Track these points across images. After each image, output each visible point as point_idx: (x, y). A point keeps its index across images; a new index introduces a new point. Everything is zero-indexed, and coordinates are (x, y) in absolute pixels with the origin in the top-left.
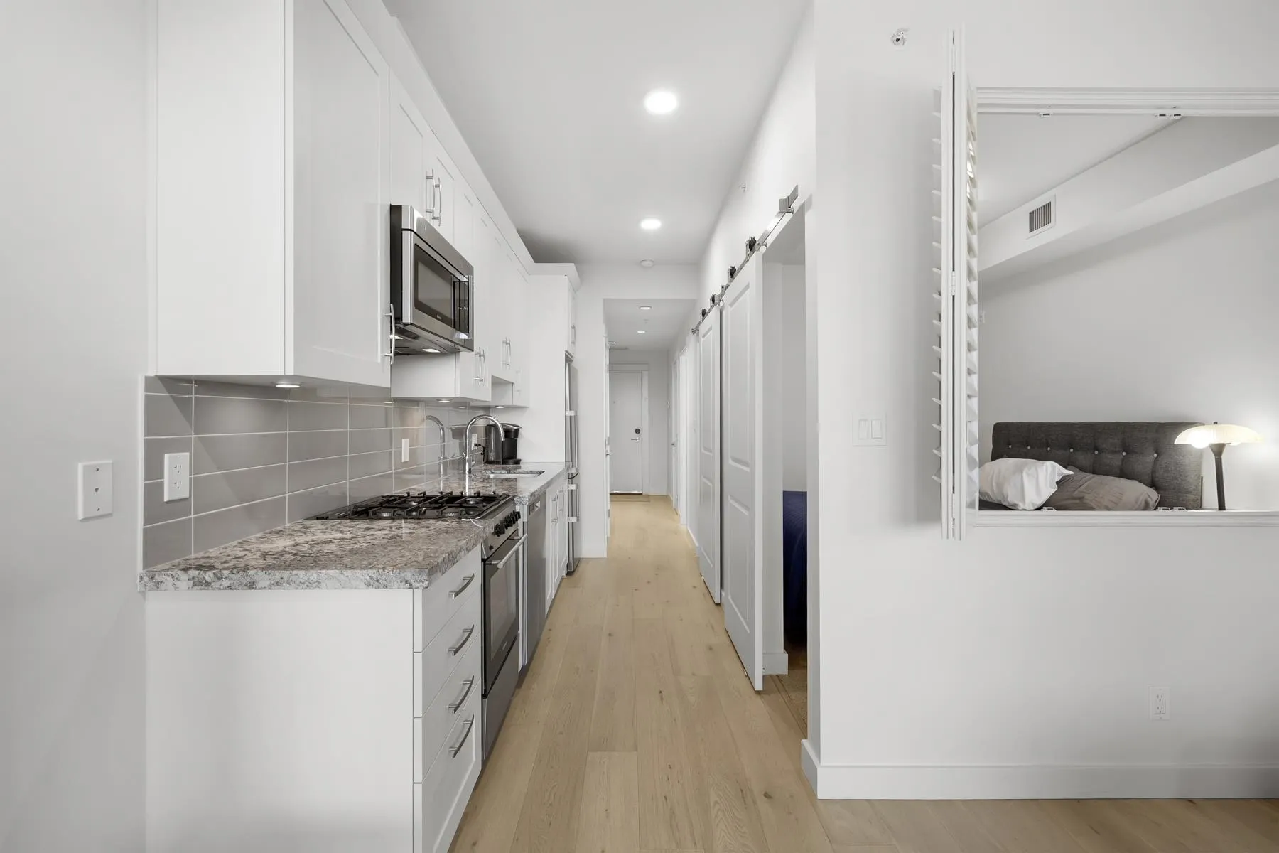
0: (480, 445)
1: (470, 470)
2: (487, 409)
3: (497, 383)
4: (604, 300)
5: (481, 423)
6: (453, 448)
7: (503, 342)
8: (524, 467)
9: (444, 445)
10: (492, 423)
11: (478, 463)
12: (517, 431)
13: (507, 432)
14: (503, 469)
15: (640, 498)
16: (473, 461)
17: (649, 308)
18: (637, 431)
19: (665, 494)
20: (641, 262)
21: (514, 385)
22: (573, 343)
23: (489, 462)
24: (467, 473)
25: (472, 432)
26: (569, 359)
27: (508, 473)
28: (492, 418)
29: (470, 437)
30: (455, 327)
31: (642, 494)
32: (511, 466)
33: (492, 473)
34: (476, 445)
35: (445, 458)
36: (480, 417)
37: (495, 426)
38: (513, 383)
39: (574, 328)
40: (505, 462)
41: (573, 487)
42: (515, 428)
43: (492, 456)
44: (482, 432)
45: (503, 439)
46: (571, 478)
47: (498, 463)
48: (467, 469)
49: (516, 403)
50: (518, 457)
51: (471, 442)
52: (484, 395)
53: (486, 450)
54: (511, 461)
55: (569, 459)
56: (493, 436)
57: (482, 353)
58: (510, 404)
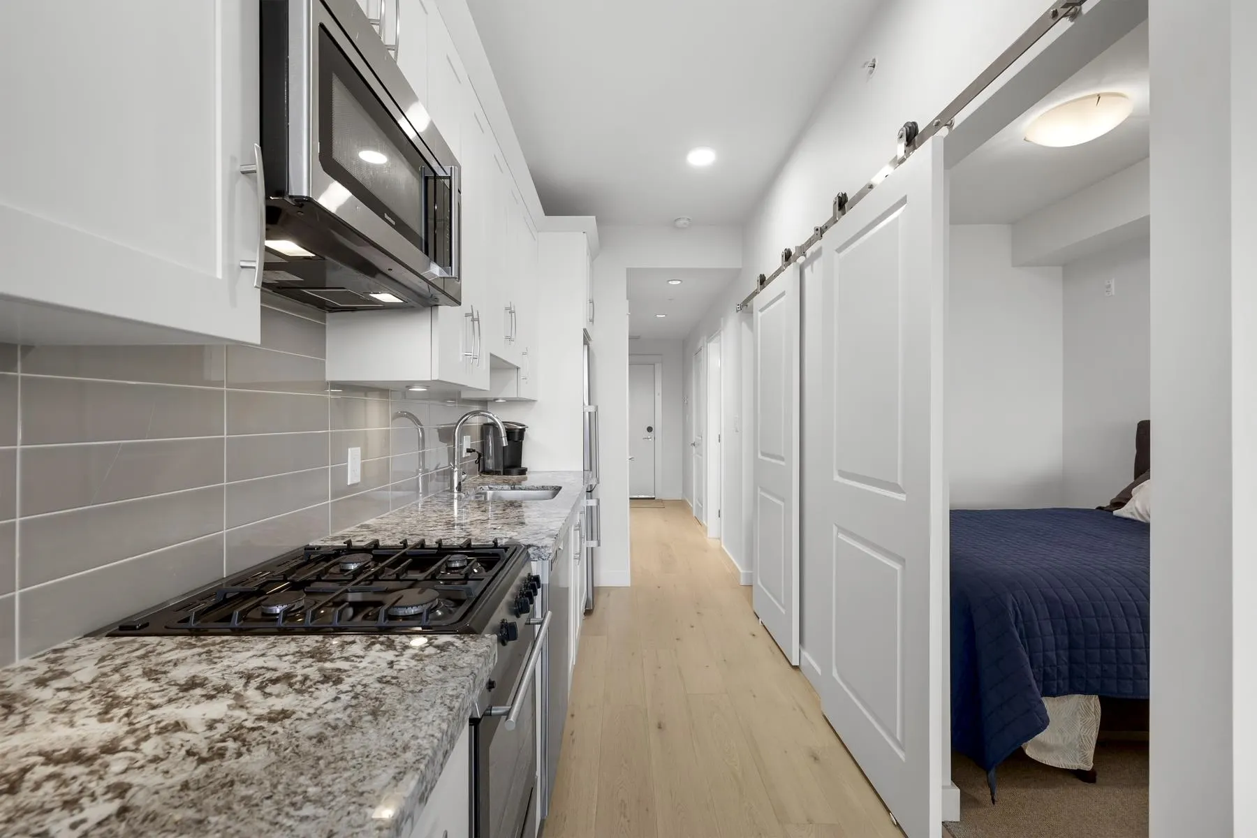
0: (474, 451)
1: (459, 484)
2: (484, 402)
3: (499, 366)
4: (628, 269)
5: (476, 421)
6: (437, 454)
7: (506, 309)
8: (532, 479)
9: (423, 453)
10: (490, 421)
11: (471, 473)
12: (522, 432)
13: (510, 433)
14: (505, 482)
15: (653, 503)
16: (464, 473)
17: (679, 282)
18: (650, 429)
19: (680, 499)
20: (676, 220)
21: (521, 371)
22: (592, 321)
23: (485, 472)
24: (455, 491)
25: (463, 433)
26: (587, 340)
27: (512, 489)
28: (491, 415)
29: (461, 441)
30: (427, 253)
31: (654, 498)
32: (515, 477)
33: (491, 489)
34: (468, 451)
35: (425, 471)
36: (475, 413)
37: (494, 425)
38: (518, 368)
39: (592, 302)
40: (507, 471)
41: (593, 503)
42: (521, 427)
43: (490, 463)
44: (477, 432)
45: (505, 442)
46: (590, 491)
47: (497, 473)
48: (456, 485)
49: (524, 394)
50: (524, 464)
51: (461, 447)
52: (478, 380)
53: (481, 458)
54: (515, 470)
55: (587, 467)
56: (490, 438)
57: (475, 316)
58: (514, 396)
